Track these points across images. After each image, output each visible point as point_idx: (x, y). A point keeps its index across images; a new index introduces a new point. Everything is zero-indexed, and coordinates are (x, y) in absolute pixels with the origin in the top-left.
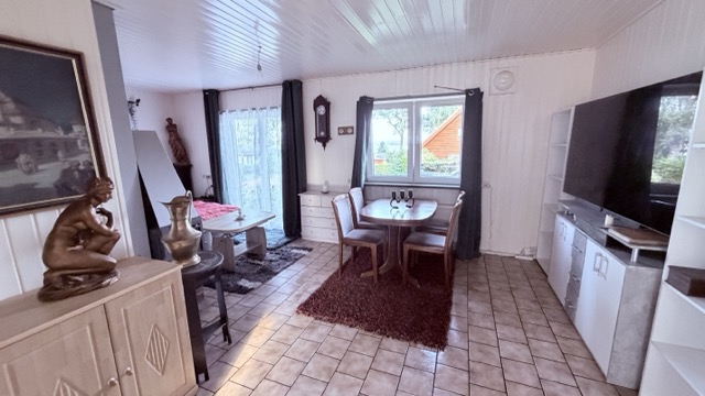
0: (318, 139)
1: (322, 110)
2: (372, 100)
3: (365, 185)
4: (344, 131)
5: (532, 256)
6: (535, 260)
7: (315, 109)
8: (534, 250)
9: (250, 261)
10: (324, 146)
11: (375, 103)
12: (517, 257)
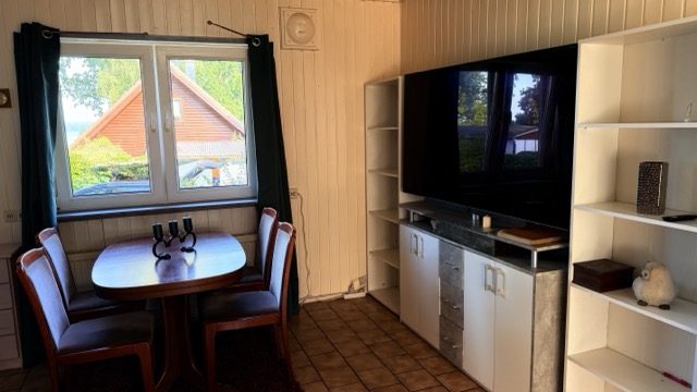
2: (57, 33)
3: (59, 220)
5: (361, 290)
6: (368, 295)
8: (364, 280)
11: (64, 41)
12: (346, 297)
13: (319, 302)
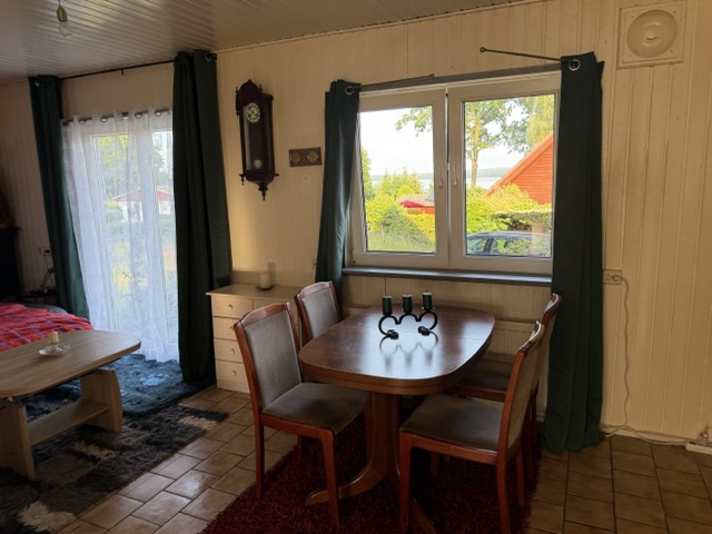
0: (248, 174)
1: (253, 112)
2: (357, 88)
3: (344, 274)
4: (301, 158)
7: (240, 111)
9: (79, 447)
10: (263, 189)
11: (363, 95)
12: (690, 447)
13: (640, 440)
